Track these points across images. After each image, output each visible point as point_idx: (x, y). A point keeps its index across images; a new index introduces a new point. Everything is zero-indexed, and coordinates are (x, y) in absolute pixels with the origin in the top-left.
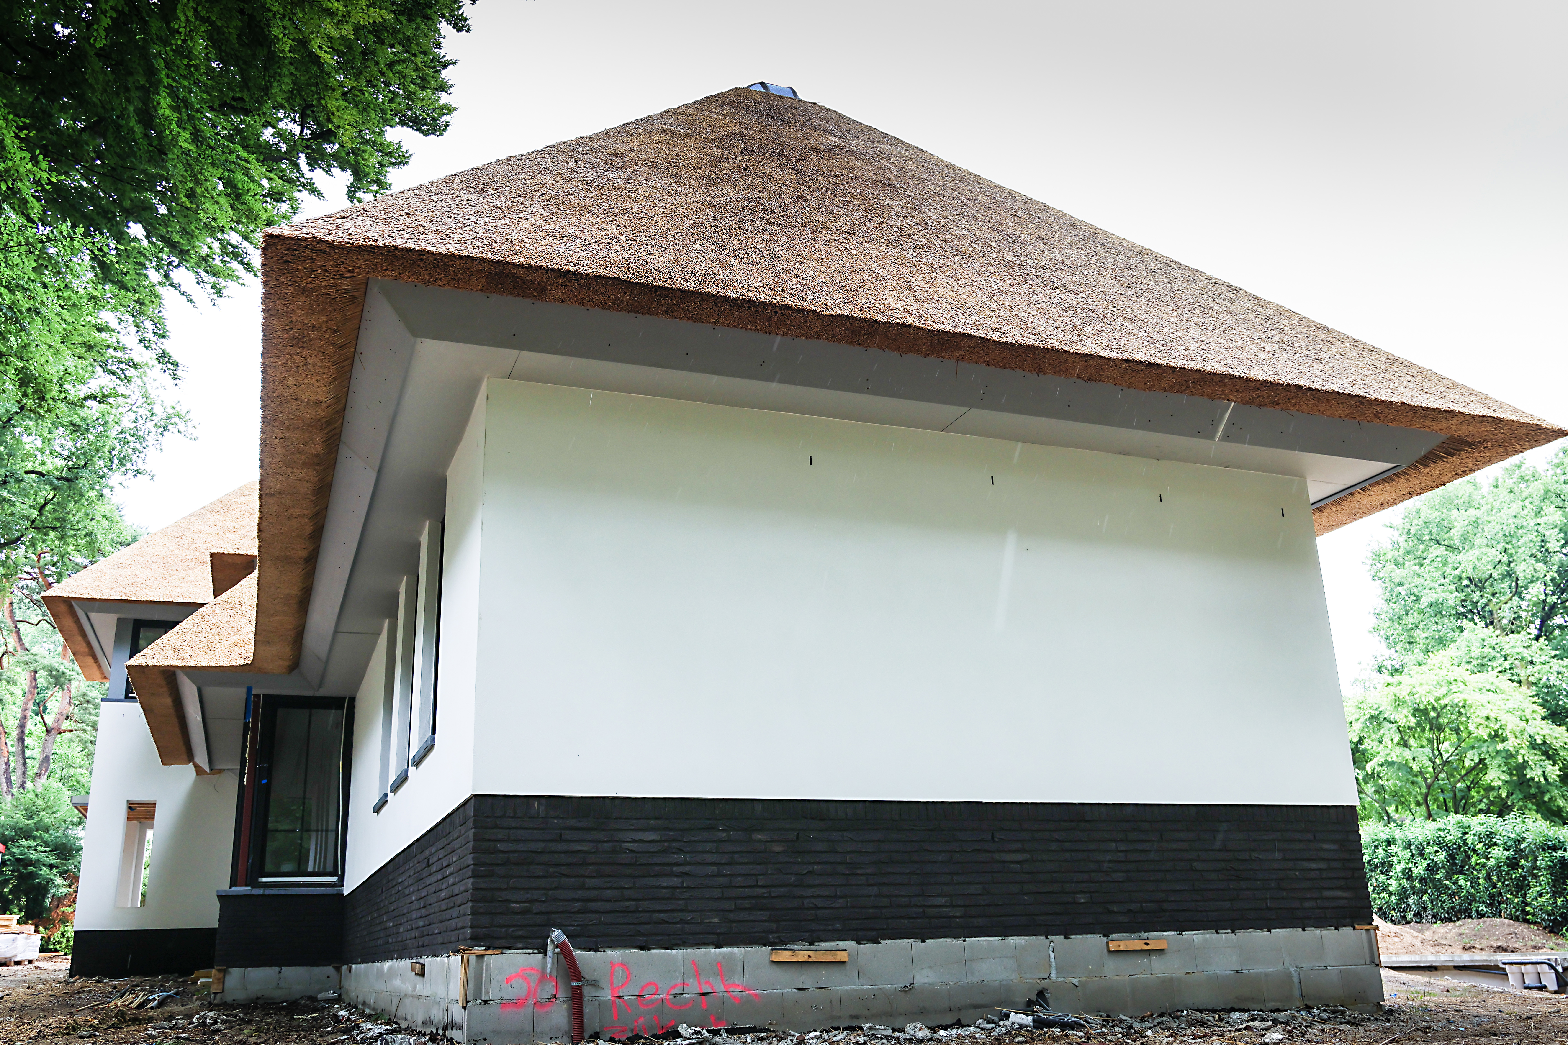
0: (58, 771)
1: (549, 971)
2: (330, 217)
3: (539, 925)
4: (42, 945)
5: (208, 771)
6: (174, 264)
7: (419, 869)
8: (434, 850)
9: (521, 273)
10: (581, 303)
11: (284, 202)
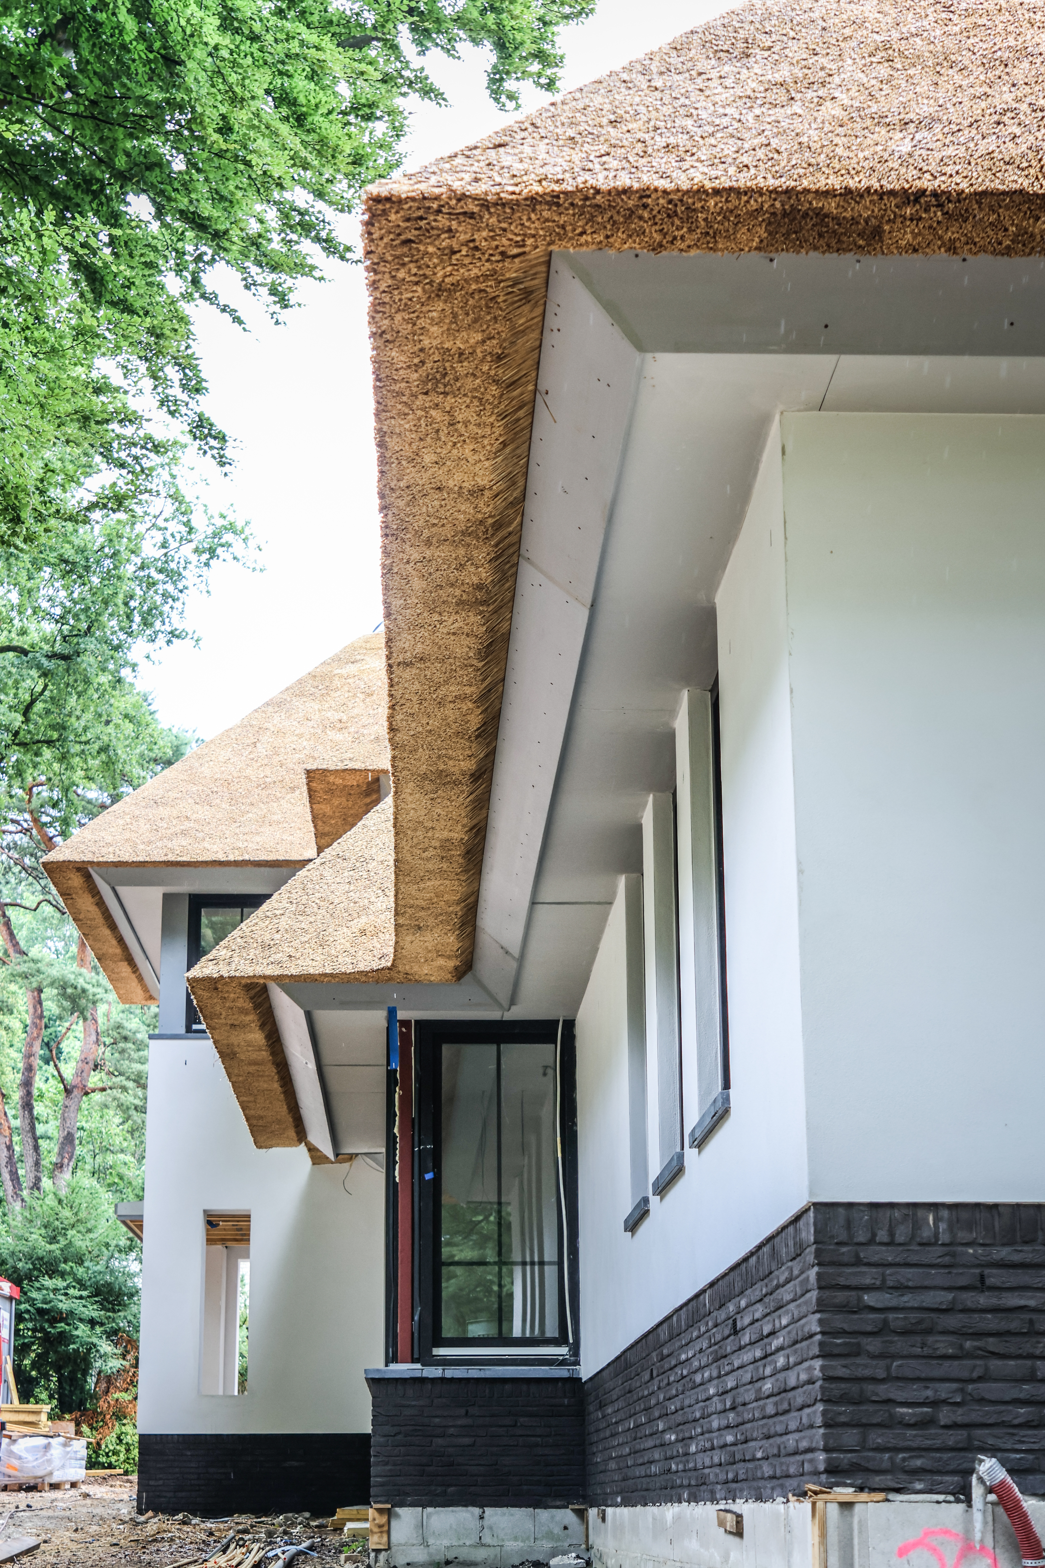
0: (89, 1159)
1: (978, 1536)
2: (476, 148)
3: (952, 1449)
4: (90, 1457)
5: (331, 1156)
6: (206, 258)
7: (718, 1337)
8: (743, 1303)
9: (832, 206)
10: (952, 248)
11: (379, 118)
